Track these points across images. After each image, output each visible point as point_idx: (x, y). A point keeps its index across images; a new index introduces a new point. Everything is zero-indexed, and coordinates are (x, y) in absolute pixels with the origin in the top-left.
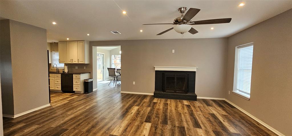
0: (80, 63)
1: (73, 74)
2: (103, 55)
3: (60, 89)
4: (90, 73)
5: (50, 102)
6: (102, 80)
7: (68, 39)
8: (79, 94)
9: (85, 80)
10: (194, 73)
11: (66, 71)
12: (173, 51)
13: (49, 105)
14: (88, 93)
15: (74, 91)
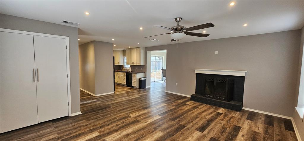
0: (138, 65)
1: (132, 73)
2: (163, 57)
3: (125, 84)
4: (145, 73)
5: (114, 91)
6: (161, 80)
7: (130, 47)
8: (136, 88)
9: (139, 78)
10: (243, 78)
11: (130, 71)
12: (217, 53)
13: (113, 93)
14: (141, 89)
15: (133, 86)
